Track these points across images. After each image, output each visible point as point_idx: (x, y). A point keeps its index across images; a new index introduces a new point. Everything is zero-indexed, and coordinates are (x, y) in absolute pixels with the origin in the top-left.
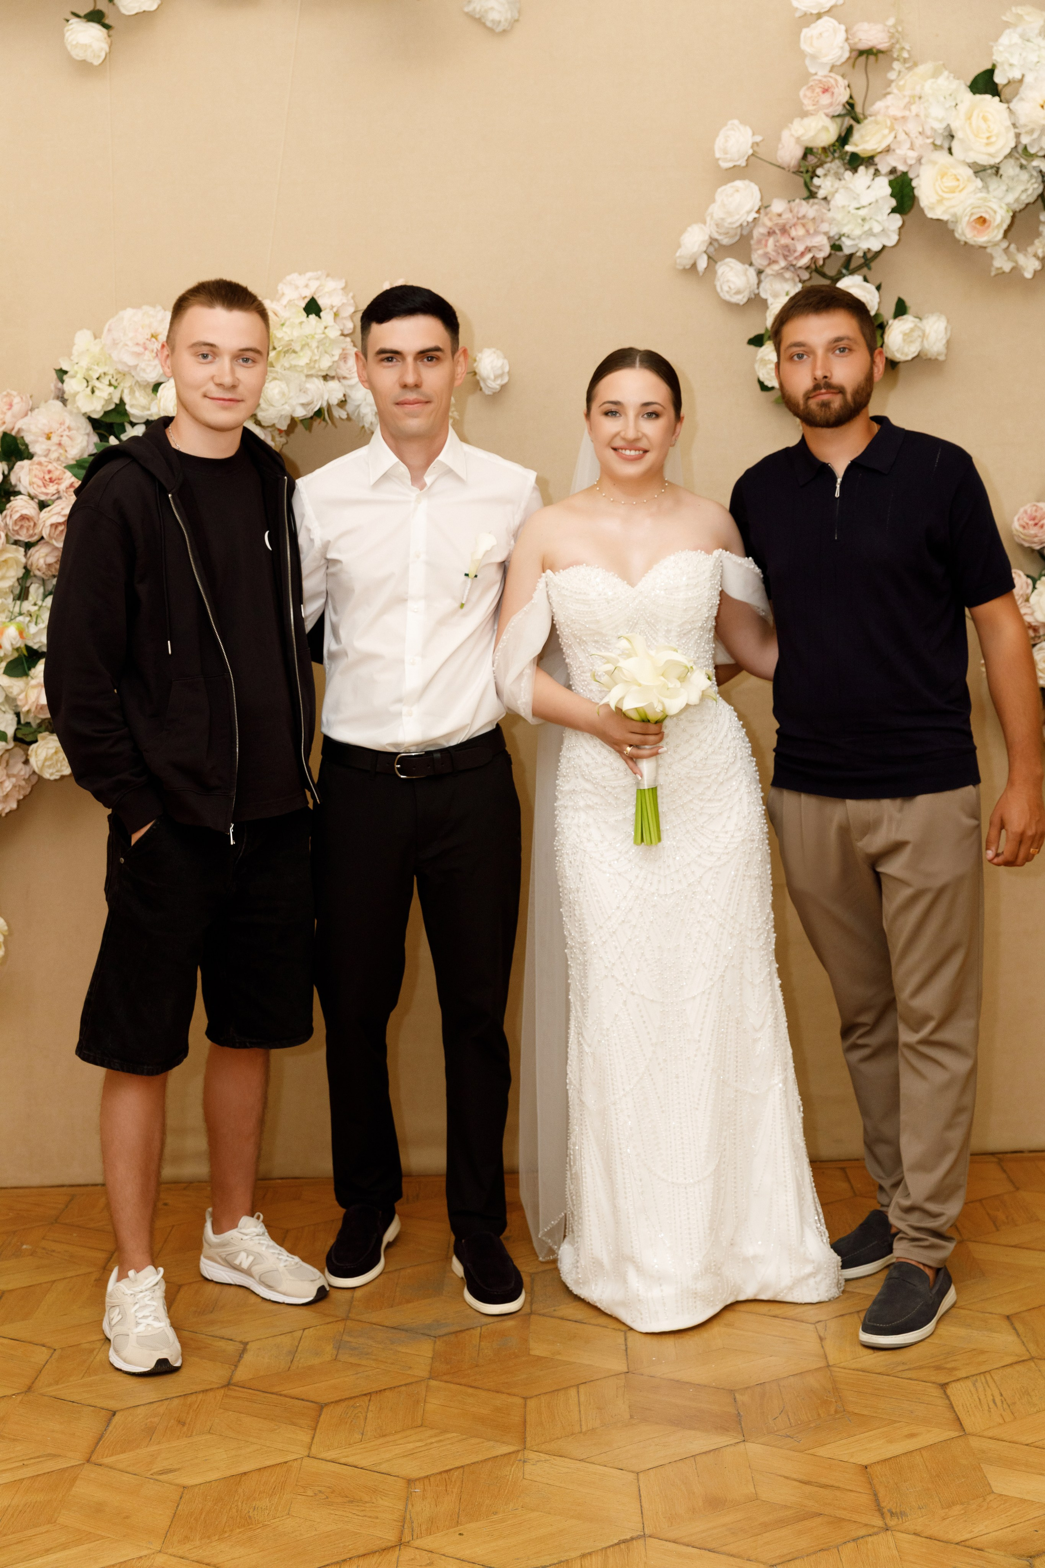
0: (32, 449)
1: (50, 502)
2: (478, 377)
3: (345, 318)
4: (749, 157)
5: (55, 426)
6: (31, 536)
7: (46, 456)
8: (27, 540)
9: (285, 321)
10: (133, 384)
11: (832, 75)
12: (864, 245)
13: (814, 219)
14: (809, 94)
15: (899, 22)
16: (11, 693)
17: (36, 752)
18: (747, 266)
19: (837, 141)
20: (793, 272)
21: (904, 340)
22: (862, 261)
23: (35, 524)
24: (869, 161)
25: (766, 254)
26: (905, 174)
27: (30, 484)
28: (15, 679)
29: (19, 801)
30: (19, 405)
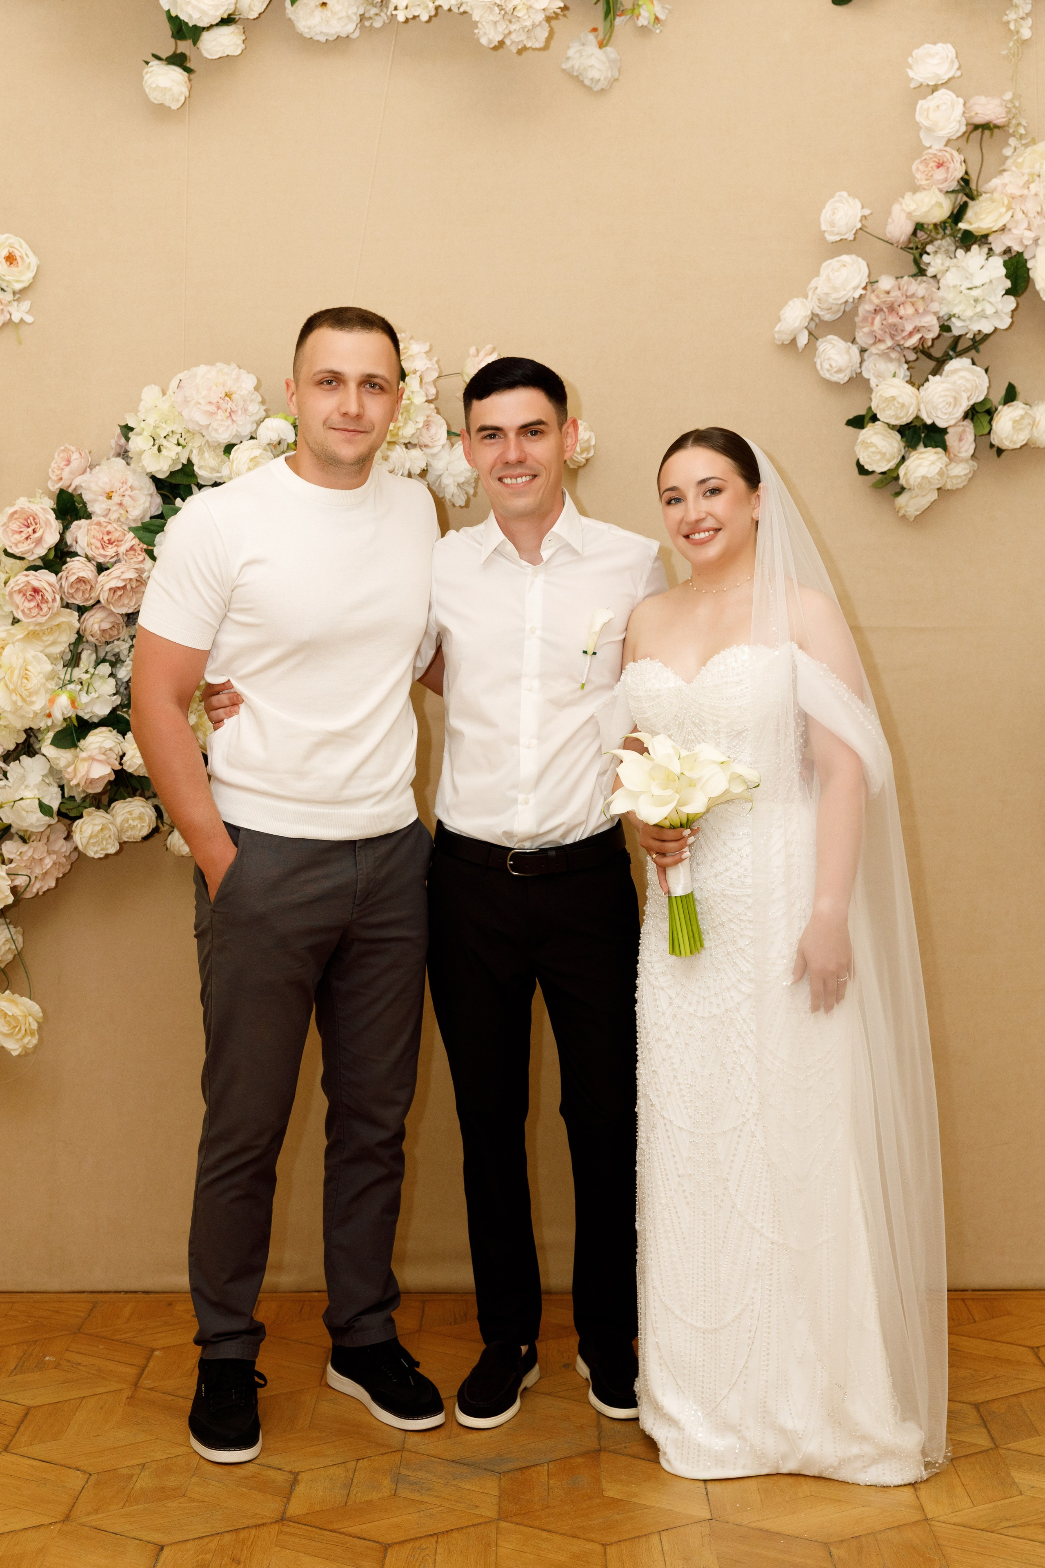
0: (90, 509)
1: (109, 565)
3: (429, 383)
4: (857, 231)
5: (117, 485)
6: (87, 600)
7: (105, 516)
8: (81, 604)
10: (203, 444)
11: (948, 149)
12: (975, 328)
13: (923, 298)
14: (922, 168)
15: (1016, 96)
16: (57, 764)
17: (81, 828)
18: (850, 344)
19: (949, 217)
20: (899, 353)
21: (1014, 427)
22: (971, 343)
23: (92, 587)
24: (983, 239)
25: (872, 333)
26: (1020, 254)
27: (88, 546)
28: (63, 750)
29: (58, 880)
30: (77, 461)
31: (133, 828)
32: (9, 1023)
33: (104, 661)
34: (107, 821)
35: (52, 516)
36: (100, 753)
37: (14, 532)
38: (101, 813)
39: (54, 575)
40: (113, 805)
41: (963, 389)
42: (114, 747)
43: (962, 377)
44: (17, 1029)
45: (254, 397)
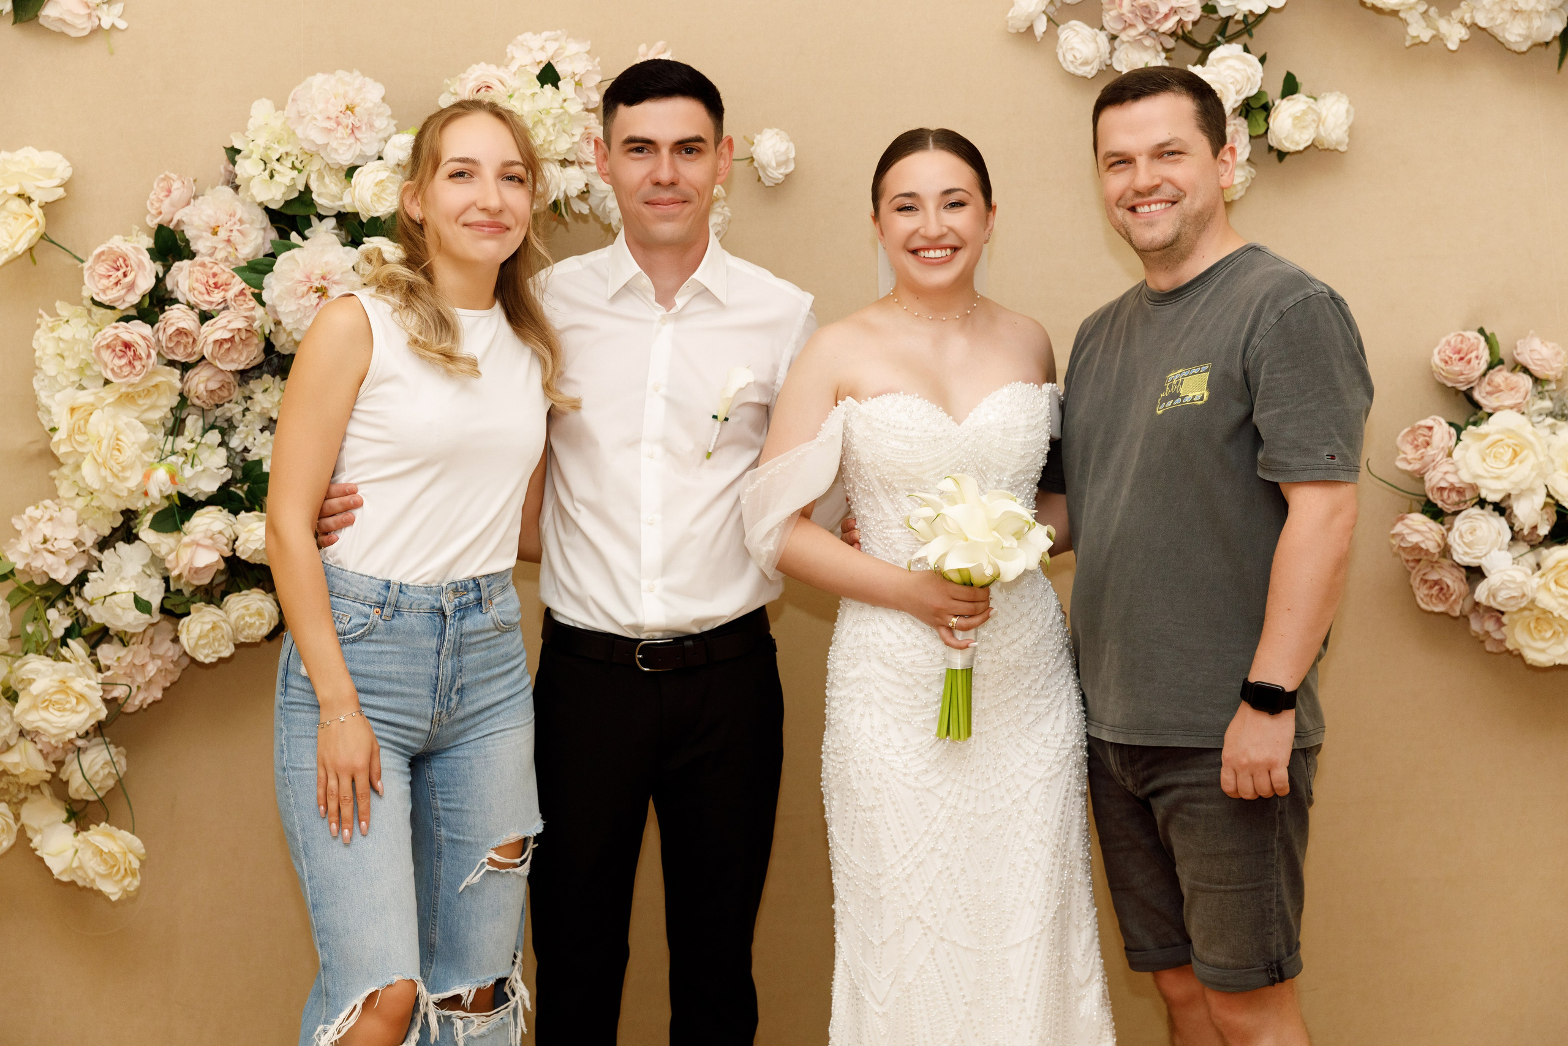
0: (194, 247)
1: (214, 313)
2: (756, 164)
3: (587, 90)
5: (223, 218)
6: (190, 355)
7: (211, 255)
8: (183, 361)
9: (514, 92)
10: (322, 167)
12: (1244, 6)
16: (159, 552)
17: (188, 627)
18: (1097, 30)
20: (1154, 39)
21: (1294, 126)
22: (1242, 26)
23: (194, 341)
25: (1120, 17)
27: (190, 291)
28: (164, 535)
29: (165, 689)
30: (179, 191)
31: (251, 626)
32: (105, 862)
33: (213, 427)
34: (219, 618)
35: (146, 257)
36: (205, 537)
37: (102, 276)
38: (212, 609)
39: (149, 326)
40: (226, 599)
41: (1232, 80)
42: (224, 529)
43: (1230, 67)
44: (115, 869)
45: (381, 110)
